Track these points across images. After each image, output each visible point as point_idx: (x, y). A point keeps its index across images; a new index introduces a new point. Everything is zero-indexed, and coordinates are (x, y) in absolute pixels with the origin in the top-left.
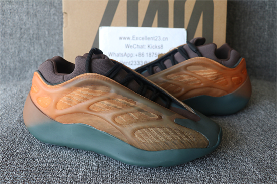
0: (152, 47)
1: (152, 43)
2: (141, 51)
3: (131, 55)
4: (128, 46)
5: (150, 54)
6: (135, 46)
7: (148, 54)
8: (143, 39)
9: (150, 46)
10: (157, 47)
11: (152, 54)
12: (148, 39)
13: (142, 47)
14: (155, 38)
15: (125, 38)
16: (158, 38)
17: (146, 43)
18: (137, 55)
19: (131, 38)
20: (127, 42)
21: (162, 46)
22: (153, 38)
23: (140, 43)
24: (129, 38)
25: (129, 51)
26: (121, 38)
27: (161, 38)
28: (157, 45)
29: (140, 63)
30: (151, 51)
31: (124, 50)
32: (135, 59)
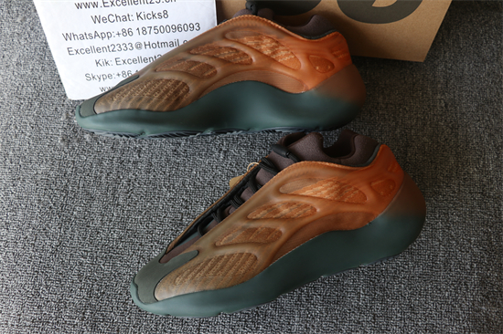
0: (146, 16)
1: (145, 9)
2: (126, 25)
3: (109, 35)
4: (96, 19)
5: (144, 30)
6: (112, 18)
7: (141, 31)
8: (124, 3)
9: (142, 16)
10: (156, 15)
11: (148, 30)
12: (135, 2)
13: (125, 18)
15: (87, 6)
17: (131, 10)
18: (118, 34)
19: (101, 3)
20: (93, 11)
21: (166, 12)
22: (144, 1)
23: (120, 11)
24: (95, 5)
25: (101, 28)
26: (79, 6)
28: (156, 12)
29: (129, 47)
30: (146, 23)
31: (92, 28)
32: (116, 40)
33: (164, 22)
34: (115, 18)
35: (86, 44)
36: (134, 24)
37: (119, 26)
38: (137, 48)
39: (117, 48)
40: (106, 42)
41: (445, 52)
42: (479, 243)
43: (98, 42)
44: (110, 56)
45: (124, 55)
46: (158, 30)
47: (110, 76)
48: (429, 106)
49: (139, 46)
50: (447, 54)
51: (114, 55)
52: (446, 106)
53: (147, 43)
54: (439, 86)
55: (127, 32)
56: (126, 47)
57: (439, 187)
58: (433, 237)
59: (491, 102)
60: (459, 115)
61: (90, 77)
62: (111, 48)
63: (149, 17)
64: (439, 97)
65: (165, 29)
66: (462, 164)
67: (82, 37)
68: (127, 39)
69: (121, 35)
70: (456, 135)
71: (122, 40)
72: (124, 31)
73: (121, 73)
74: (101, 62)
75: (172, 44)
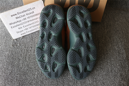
0: (29, 14)
1: (28, 12)
2: (24, 17)
3: (20, 21)
4: (17, 18)
5: (29, 17)
6: (20, 17)
7: (28, 18)
8: (23, 12)
10: (31, 13)
11: (30, 17)
12: (25, 11)
13: (24, 16)
14: (29, 10)
15: (14, 15)
16: (30, 9)
17: (25, 13)
19: (17, 14)
21: (33, 12)
22: (27, 10)
23: (22, 14)
24: (16, 15)
25: (18, 20)
26: (12, 16)
27: (32, 9)
28: (31, 12)
30: (29, 16)
31: (16, 20)
32: (22, 22)
33: (33, 14)
35: (15, 24)
37: (22, 18)
38: (28, 22)
39: (23, 23)
40: (20, 23)
41: (106, 20)
42: (119, 65)
43: (18, 23)
44: (22, 26)
45: (25, 25)
46: (32, 16)
47: (23, 31)
48: (103, 32)
49: (28, 21)
50: (107, 20)
51: (23, 25)
52: (108, 32)
54: (105, 27)
55: (25, 19)
56: (25, 23)
57: (108, 52)
58: (107, 64)
59: (118, 31)
60: (111, 34)
61: (18, 32)
62: (22, 24)
64: (106, 30)
65: (34, 16)
66: (113, 46)
67: (14, 23)
68: (25, 21)
69: (24, 20)
70: (111, 39)
71: (24, 21)
72: (24, 19)
73: (25, 29)
74: (20, 28)
75: (36, 19)
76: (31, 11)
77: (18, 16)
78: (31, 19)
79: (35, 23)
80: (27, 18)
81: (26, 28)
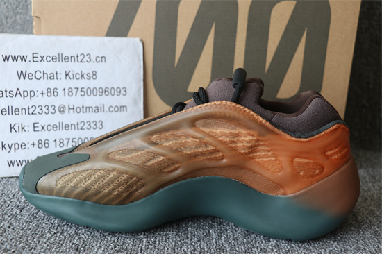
0: (75, 76)
1: (75, 67)
2: (52, 84)
3: (31, 94)
4: (22, 75)
5: (70, 91)
6: (38, 75)
7: (67, 91)
8: (54, 59)
9: (71, 75)
10: (85, 76)
11: (74, 91)
12: (65, 59)
13: (53, 76)
14: (80, 58)
15: (15, 59)
16: (86, 58)
17: (60, 67)
18: (42, 94)
19: (30, 58)
20: (20, 66)
21: (95, 74)
22: (75, 58)
23: (48, 67)
24: (24, 59)
25: (25, 85)
26: (6, 58)
27: (93, 58)
28: (85, 72)
29: (51, 109)
30: (73, 83)
31: (14, 84)
33: (92, 84)
34: (42, 75)
36: (61, 84)
37: (43, 85)
38: (60, 111)
39: (38, 110)
40: (27, 103)
43: (18, 102)
44: (27, 120)
45: (44, 120)
46: (84, 92)
47: (23, 146)
49: (62, 110)
51: (33, 119)
53: (71, 107)
55: (52, 92)
56: (47, 110)
62: (31, 111)
63: (78, 76)
65: (92, 92)
67: (1, 95)
68: (52, 100)
69: (45, 96)
71: (44, 101)
72: (49, 90)
73: (36, 142)
74: (16, 127)
75: (97, 110)
76: (87, 68)
77: (31, 67)
78: (77, 101)
79: (87, 125)
80: (61, 92)
81: (44, 135)
